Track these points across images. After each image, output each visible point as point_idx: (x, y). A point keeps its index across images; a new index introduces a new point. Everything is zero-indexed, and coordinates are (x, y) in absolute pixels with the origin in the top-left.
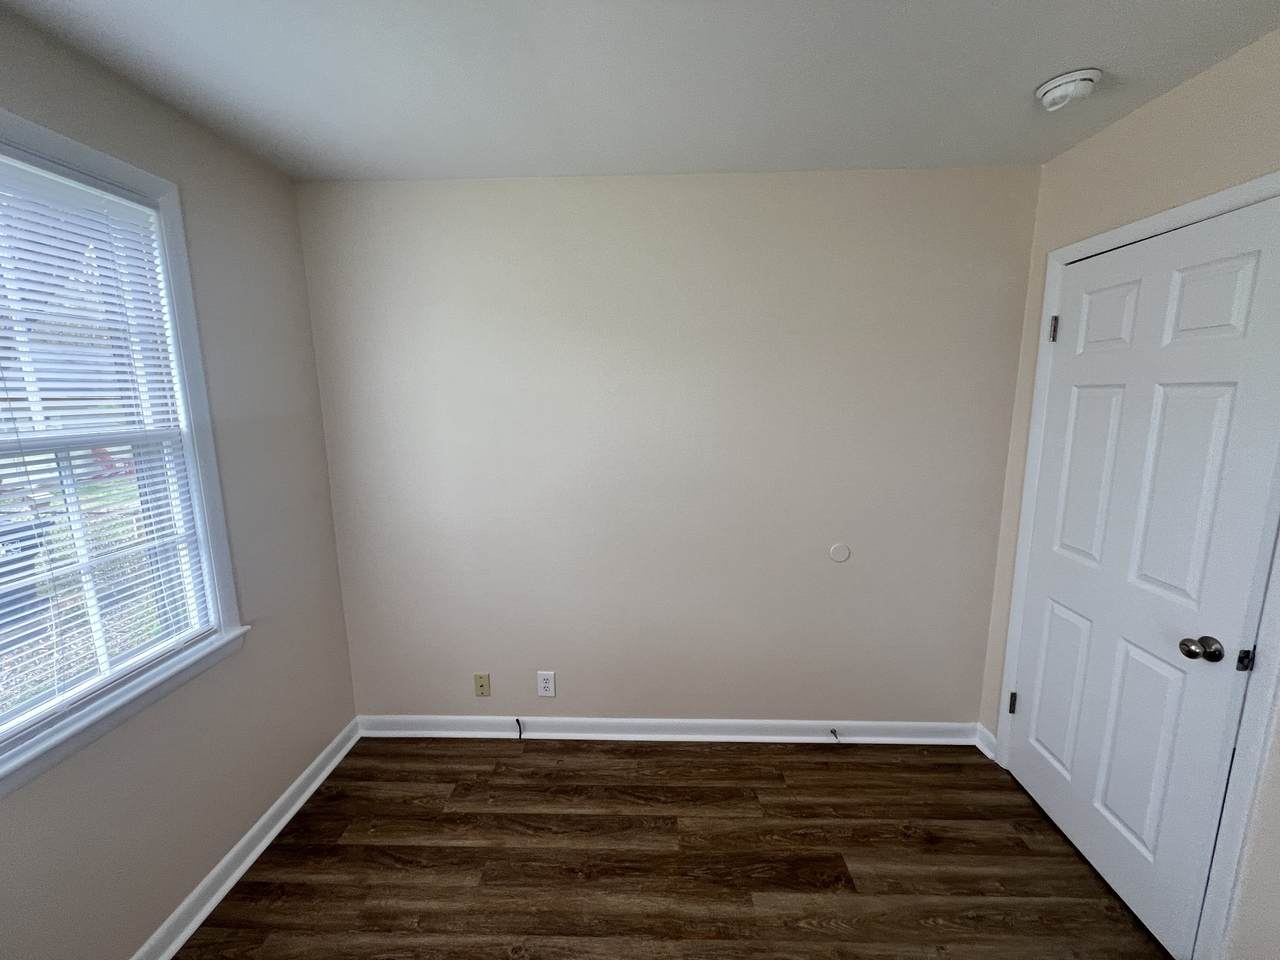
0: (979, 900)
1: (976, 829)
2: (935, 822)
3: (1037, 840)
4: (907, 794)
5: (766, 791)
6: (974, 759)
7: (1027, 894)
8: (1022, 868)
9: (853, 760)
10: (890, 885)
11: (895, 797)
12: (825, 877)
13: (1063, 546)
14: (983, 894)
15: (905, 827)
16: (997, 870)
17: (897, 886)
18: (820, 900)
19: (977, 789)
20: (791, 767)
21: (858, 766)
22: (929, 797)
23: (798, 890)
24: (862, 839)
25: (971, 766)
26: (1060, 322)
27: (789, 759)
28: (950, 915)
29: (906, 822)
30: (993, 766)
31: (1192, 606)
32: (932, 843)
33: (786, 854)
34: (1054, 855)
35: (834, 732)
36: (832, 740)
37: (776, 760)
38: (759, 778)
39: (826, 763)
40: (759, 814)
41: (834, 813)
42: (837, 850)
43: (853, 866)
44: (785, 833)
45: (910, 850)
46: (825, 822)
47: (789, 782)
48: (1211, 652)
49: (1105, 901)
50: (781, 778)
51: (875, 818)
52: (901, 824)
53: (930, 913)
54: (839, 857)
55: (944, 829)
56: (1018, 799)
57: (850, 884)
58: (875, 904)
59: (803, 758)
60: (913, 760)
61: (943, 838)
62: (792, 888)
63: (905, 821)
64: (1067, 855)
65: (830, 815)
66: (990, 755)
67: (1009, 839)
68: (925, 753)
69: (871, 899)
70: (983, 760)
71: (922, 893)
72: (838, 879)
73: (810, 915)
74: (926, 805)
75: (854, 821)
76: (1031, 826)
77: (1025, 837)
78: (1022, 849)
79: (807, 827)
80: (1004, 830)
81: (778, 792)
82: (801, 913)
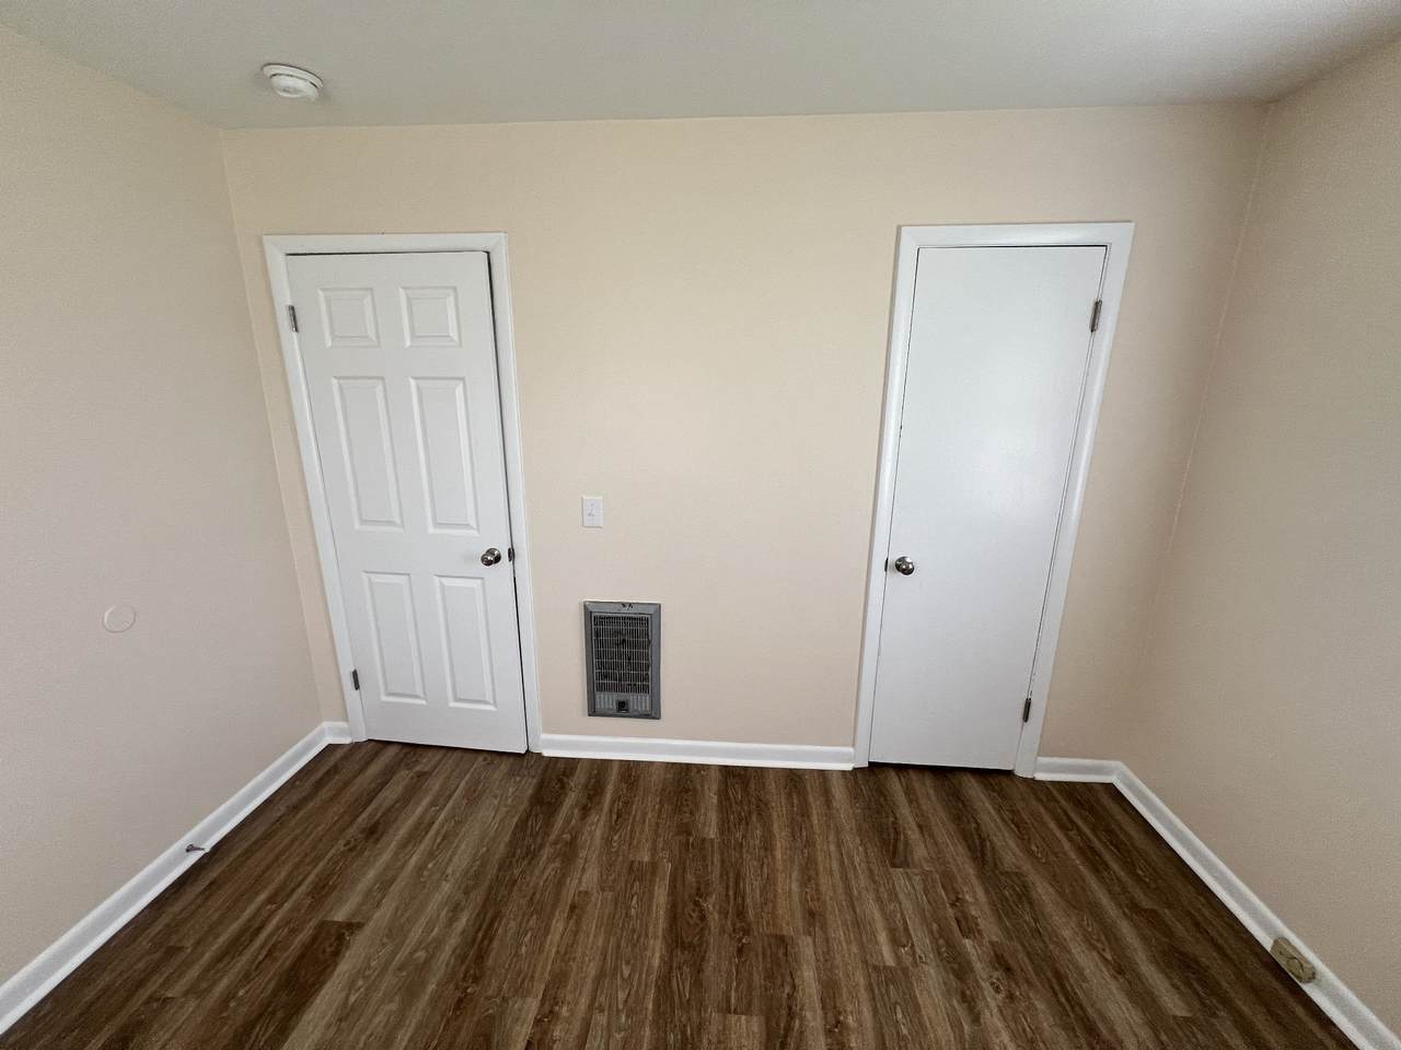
0: (435, 826)
1: (390, 794)
2: (360, 819)
3: (425, 764)
4: (319, 825)
5: (167, 983)
6: (339, 754)
7: (450, 796)
8: (435, 785)
9: (239, 852)
10: (380, 889)
11: (312, 836)
12: (328, 950)
13: (363, 522)
14: (433, 823)
15: (345, 845)
16: (425, 803)
17: (385, 884)
18: (345, 967)
19: (362, 770)
20: (170, 929)
21: (249, 853)
22: (336, 809)
23: (318, 991)
24: (323, 890)
25: (342, 759)
26: (296, 310)
27: (158, 927)
28: (431, 855)
29: (342, 842)
30: (356, 746)
31: (475, 533)
32: (374, 832)
33: (272, 985)
34: (440, 761)
35: (191, 849)
36: (195, 857)
37: (144, 943)
38: (141, 984)
39: (211, 884)
40: (192, 1004)
41: (274, 906)
42: (313, 924)
43: (340, 915)
44: (246, 977)
45: (366, 853)
46: (274, 922)
47: (189, 944)
48: (491, 559)
49: (481, 758)
50: (172, 951)
51: (315, 866)
52: (340, 846)
53: (420, 868)
54: (322, 925)
55: (371, 816)
56: (392, 751)
57: (352, 927)
58: (382, 916)
59: (176, 908)
60: (294, 798)
61: (378, 820)
62: (313, 994)
63: (340, 842)
64: (445, 755)
65: (272, 913)
66: (347, 741)
67: (412, 778)
68: (298, 783)
69: (377, 915)
70: (345, 749)
71: (403, 867)
72: (340, 938)
73: (351, 986)
74: (341, 817)
75: (300, 890)
76: (414, 759)
77: (418, 768)
78: (422, 775)
79: (262, 947)
80: (403, 777)
81: (188, 964)
82: (343, 995)
